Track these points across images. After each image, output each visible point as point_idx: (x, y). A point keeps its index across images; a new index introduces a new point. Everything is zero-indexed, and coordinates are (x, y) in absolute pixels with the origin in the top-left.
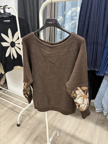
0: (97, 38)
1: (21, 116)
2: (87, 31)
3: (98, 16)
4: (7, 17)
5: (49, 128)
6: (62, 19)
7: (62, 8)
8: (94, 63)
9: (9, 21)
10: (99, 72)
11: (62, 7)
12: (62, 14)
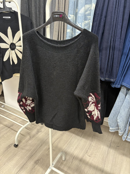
0: (114, 41)
1: (20, 135)
2: (103, 33)
3: (116, 16)
4: (7, 12)
5: (53, 150)
6: (73, 17)
8: (109, 72)
9: (10, 17)
10: (115, 83)
11: (74, 4)
12: (73, 11)
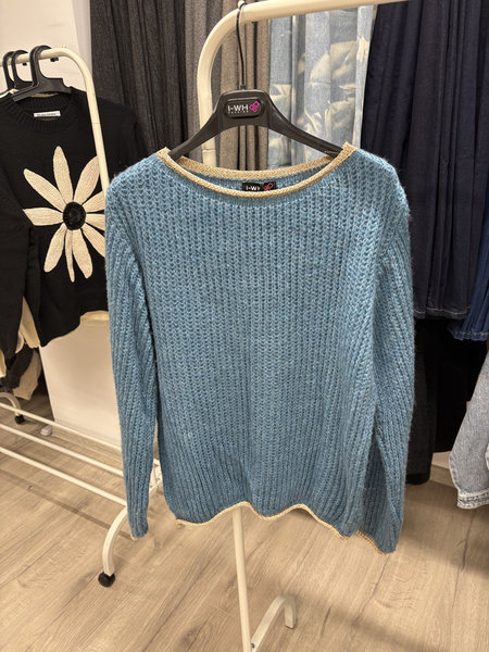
0: (453, 169)
1: (119, 537)
2: (406, 143)
4: (47, 95)
6: (288, 93)
7: (288, 49)
9: (57, 113)
10: (466, 323)
11: (288, 45)
